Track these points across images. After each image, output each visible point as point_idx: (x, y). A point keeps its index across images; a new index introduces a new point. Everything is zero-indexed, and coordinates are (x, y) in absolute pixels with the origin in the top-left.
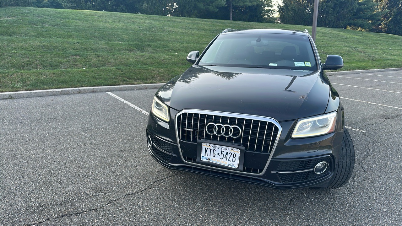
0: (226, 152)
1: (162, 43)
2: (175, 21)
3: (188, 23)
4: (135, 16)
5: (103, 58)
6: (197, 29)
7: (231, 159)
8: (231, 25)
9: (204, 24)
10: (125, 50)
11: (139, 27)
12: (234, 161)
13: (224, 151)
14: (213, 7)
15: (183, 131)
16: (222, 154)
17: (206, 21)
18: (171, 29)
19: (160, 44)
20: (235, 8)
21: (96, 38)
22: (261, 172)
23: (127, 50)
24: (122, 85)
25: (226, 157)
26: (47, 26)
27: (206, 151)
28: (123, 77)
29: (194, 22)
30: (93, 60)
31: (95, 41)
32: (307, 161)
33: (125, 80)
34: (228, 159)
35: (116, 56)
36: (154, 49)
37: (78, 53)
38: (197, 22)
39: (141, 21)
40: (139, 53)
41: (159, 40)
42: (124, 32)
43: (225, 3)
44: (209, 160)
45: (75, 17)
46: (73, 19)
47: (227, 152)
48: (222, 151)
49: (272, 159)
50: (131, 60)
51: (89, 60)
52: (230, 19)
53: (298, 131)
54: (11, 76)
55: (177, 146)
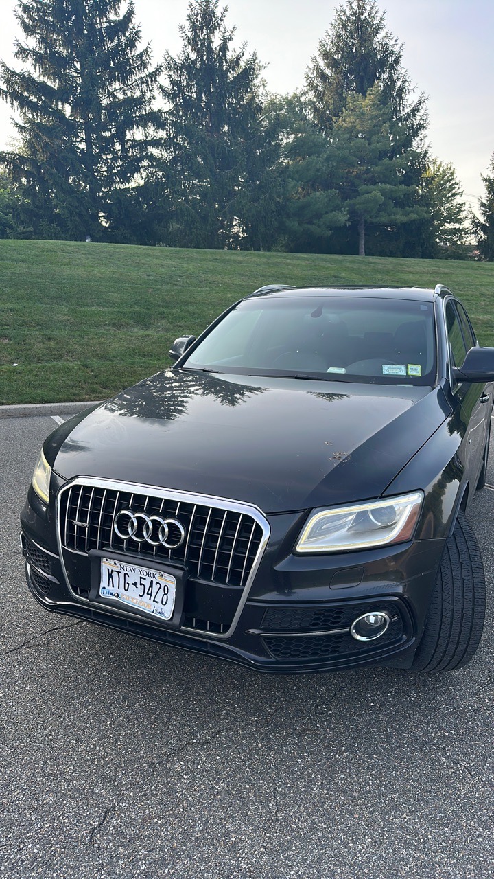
0: (149, 579)
1: (192, 309)
2: (229, 261)
3: (258, 265)
4: (145, 251)
5: (58, 343)
6: (274, 277)
7: (159, 599)
8: (356, 266)
9: (294, 265)
10: (109, 325)
11: (148, 275)
12: (164, 603)
13: (145, 579)
14: (319, 227)
15: (71, 527)
16: (141, 584)
17: (299, 259)
18: (217, 278)
19: (188, 311)
20: (371, 228)
21: (52, 298)
22: (225, 630)
23: (114, 325)
24: (88, 401)
25: (150, 593)
27: (110, 576)
28: (92, 383)
29: (271, 261)
30: (35, 347)
31: (47, 306)
32: (330, 610)
33: (94, 391)
34: (152, 598)
35: (86, 339)
36: (171, 323)
37: (6, 332)
38: (278, 260)
39: (156, 261)
40: (138, 331)
41: (187, 303)
42: (112, 286)
43: (346, 218)
44: (118, 597)
45: (16, 256)
46: (11, 260)
47: (152, 581)
48: (141, 578)
49: (248, 600)
50: (117, 345)
51: (28, 347)
52: (360, 251)
53: (310, 536)
55: (59, 561)
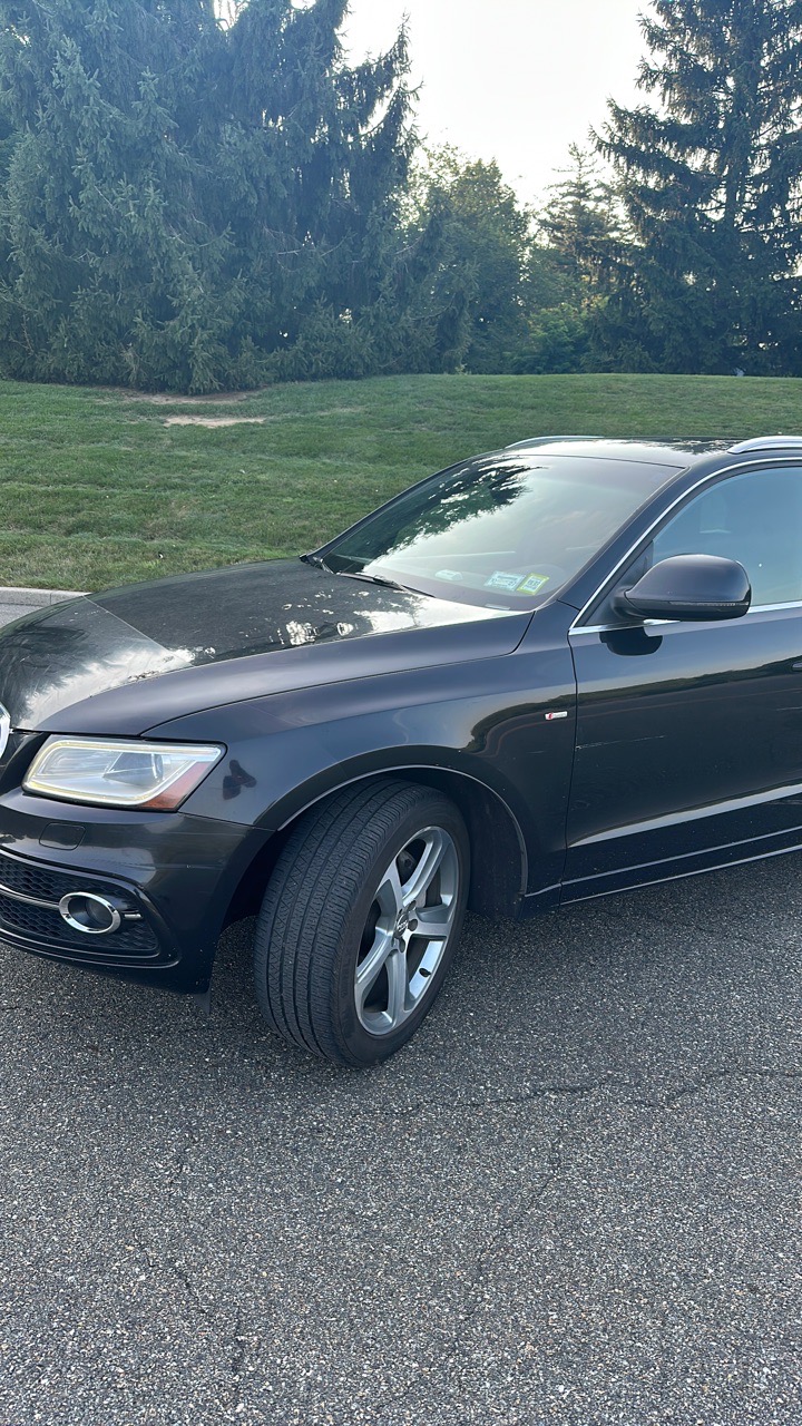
26: (422, 431)
54: (237, 561)
